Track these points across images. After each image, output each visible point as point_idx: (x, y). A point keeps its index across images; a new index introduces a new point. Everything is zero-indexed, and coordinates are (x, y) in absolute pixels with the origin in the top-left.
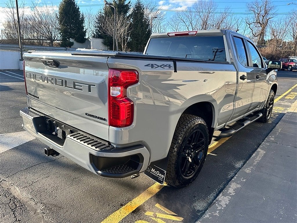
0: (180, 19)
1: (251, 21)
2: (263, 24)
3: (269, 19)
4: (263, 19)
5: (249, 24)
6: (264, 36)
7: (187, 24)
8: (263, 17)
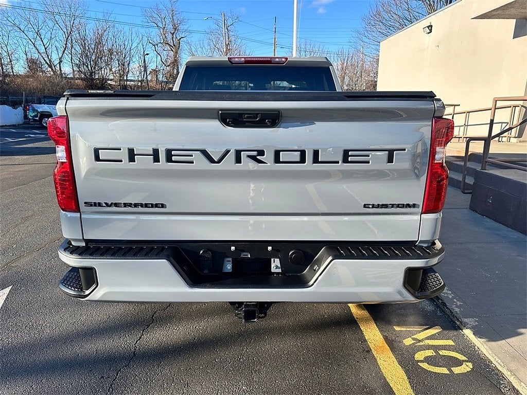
0: (9, 24)
1: (157, 39)
2: (174, 46)
3: (180, 39)
4: (173, 38)
5: (154, 45)
6: (179, 66)
7: (31, 35)
8: (173, 34)
